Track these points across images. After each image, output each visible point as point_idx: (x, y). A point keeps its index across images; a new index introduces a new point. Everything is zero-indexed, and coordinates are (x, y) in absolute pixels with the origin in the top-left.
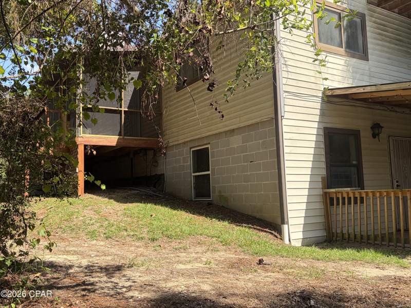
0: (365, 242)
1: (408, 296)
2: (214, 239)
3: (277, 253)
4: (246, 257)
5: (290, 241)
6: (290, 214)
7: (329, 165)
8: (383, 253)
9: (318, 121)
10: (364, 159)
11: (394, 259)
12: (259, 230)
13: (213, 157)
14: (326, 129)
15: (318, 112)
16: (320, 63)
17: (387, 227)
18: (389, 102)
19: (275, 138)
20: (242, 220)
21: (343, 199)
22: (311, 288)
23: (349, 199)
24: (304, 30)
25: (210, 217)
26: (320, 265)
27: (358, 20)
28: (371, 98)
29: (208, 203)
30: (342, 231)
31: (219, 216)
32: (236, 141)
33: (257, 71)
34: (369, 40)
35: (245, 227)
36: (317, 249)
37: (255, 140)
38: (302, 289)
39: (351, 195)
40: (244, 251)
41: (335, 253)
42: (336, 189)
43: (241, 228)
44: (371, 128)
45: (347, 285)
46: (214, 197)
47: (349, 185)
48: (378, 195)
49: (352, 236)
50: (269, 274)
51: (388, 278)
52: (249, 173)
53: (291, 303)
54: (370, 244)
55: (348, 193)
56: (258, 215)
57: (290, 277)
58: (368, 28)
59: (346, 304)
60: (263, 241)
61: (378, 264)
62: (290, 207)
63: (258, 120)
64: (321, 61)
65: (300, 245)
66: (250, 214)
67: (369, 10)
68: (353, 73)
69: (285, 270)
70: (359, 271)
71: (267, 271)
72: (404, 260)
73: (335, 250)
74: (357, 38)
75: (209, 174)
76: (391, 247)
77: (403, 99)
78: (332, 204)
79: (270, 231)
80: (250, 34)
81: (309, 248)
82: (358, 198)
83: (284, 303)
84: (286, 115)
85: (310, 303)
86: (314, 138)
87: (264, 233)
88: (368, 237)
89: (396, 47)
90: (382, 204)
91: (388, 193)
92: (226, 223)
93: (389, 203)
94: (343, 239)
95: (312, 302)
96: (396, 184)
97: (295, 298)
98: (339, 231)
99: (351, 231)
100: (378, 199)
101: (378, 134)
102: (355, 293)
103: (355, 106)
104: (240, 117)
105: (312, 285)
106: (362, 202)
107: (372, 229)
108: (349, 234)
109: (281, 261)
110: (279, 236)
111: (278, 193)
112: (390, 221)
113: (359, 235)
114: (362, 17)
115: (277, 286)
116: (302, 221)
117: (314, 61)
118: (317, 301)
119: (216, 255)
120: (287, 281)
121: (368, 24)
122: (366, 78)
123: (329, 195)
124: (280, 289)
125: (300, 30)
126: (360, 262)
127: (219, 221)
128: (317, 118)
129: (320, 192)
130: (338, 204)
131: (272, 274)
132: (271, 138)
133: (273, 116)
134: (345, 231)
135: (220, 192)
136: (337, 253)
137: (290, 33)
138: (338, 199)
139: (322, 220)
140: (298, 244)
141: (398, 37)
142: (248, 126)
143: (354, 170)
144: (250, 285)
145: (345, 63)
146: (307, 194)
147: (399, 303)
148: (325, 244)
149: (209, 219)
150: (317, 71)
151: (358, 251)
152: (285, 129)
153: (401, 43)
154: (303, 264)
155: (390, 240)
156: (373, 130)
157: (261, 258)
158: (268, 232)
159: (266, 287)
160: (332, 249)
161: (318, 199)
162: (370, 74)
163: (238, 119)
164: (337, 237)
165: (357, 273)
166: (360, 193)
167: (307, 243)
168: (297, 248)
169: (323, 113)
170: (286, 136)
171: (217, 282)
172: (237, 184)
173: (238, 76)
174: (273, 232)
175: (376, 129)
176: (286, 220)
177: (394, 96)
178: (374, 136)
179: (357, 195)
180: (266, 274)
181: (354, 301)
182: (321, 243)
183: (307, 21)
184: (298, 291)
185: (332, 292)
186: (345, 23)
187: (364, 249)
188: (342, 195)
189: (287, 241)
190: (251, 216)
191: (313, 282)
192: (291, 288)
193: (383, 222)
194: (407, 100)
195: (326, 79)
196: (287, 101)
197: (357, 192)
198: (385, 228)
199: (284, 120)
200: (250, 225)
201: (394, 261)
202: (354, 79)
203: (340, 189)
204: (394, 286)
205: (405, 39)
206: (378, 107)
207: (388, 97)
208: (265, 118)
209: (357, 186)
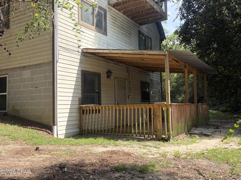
0: (99, 134)
1: (116, 160)
2: (6, 137)
3: (49, 143)
4: (28, 147)
5: (57, 135)
6: (59, 120)
7: (83, 92)
8: (108, 139)
9: (78, 66)
10: (102, 89)
11: (112, 141)
12: (38, 130)
13: (9, 83)
14: (82, 71)
15: (78, 61)
16: (77, 31)
17: (110, 125)
18: (116, 59)
19: (52, 74)
20: (28, 124)
21: (90, 110)
22: (66, 161)
23: (93, 110)
24: (68, 9)
25: (4, 123)
26: (73, 148)
27: (103, 13)
28: (107, 56)
29: (4, 114)
30: (88, 128)
31: (11, 122)
32: (26, 74)
33: (39, 29)
34: (108, 25)
35: (29, 128)
36: (73, 139)
37: (39, 74)
38: (60, 163)
39: (94, 108)
40: (27, 143)
41: (83, 141)
42: (86, 105)
43: (26, 129)
44: (107, 73)
45: (87, 158)
46: (8, 109)
47: (93, 103)
48: (107, 108)
49: (93, 131)
50: (42, 156)
51: (108, 152)
52: (34, 95)
53: (53, 171)
54: (102, 134)
55: (92, 107)
56: (38, 121)
57: (54, 156)
58: (107, 18)
59: (84, 168)
60: (40, 137)
61: (104, 145)
62: (59, 115)
63: (42, 62)
64: (77, 30)
65: (64, 137)
66: (33, 120)
67: (109, 8)
68: (99, 41)
69: (52, 153)
70: (94, 150)
71: (40, 154)
72: (117, 142)
73: (83, 139)
74: (102, 22)
75: (6, 95)
76: (112, 136)
77: (122, 59)
78: (83, 113)
79: (45, 130)
80: (34, 5)
81: (69, 139)
82: (97, 110)
83: (48, 172)
84: (60, 61)
85: (64, 170)
86: (75, 75)
87: (42, 132)
88: (101, 131)
89: (121, 31)
90: (109, 113)
91: (112, 107)
92: (16, 127)
93: (112, 113)
94: (88, 133)
95: (66, 170)
96: (117, 103)
97: (56, 168)
98: (86, 128)
99: (93, 128)
100: (107, 110)
101: (110, 76)
102: (90, 161)
103: (99, 60)
104: (30, 59)
105: (67, 159)
106: (99, 112)
107: (103, 127)
108: (91, 130)
109: (51, 148)
110: (51, 133)
111: (52, 107)
112: (112, 122)
113: (97, 130)
114: (105, 11)
115: (46, 162)
116: (65, 123)
117: (73, 29)
118: (68, 168)
119: (7, 147)
120: (52, 159)
121: (108, 16)
122: (105, 45)
123: (82, 109)
124: (47, 164)
125: (66, 9)
126: (95, 145)
127: (11, 125)
128: (78, 64)
129: (77, 106)
130: (87, 113)
131: (44, 156)
132: (50, 74)
133: (51, 60)
134: (89, 128)
135: (13, 107)
136: (84, 141)
137: (61, 10)
138: (87, 110)
139: (77, 122)
140: (62, 137)
141: (122, 26)
142: (35, 65)
143: (96, 95)
144: (28, 163)
145: (95, 35)
146: (70, 108)
147: (112, 164)
148: (78, 136)
149: (4, 124)
150: (74, 35)
151: (95, 139)
152: (58, 69)
153: (123, 30)
154: (63, 148)
155: (112, 132)
156: (107, 74)
157: (38, 146)
158: (44, 131)
159: (38, 163)
160: (82, 138)
161: (76, 111)
162: (107, 43)
163: (29, 60)
164: (85, 132)
165: (93, 151)
166: (99, 107)
167: (67, 136)
168: (62, 139)
169: (81, 61)
170: (59, 73)
171: (4, 164)
172: (26, 101)
173: (26, 31)
174: (47, 131)
175: (109, 73)
176: (56, 123)
177: (118, 57)
178: (108, 77)
179: (97, 108)
180: (40, 156)
181: (89, 166)
182: (76, 136)
183: (70, 5)
184: (58, 164)
185: (78, 162)
186: (96, 13)
187: (98, 137)
188: (89, 108)
189: (55, 136)
190: (34, 121)
191: (68, 158)
192: (54, 163)
193: (108, 123)
194: (124, 60)
195: (80, 41)
196: (61, 52)
197: (97, 107)
198: (109, 126)
199: (58, 63)
200: (33, 127)
201: (112, 143)
202: (99, 45)
203: (88, 105)
204: (110, 156)
205: (125, 28)
206: (111, 62)
207: (116, 57)
208: (46, 61)
209: (98, 103)
